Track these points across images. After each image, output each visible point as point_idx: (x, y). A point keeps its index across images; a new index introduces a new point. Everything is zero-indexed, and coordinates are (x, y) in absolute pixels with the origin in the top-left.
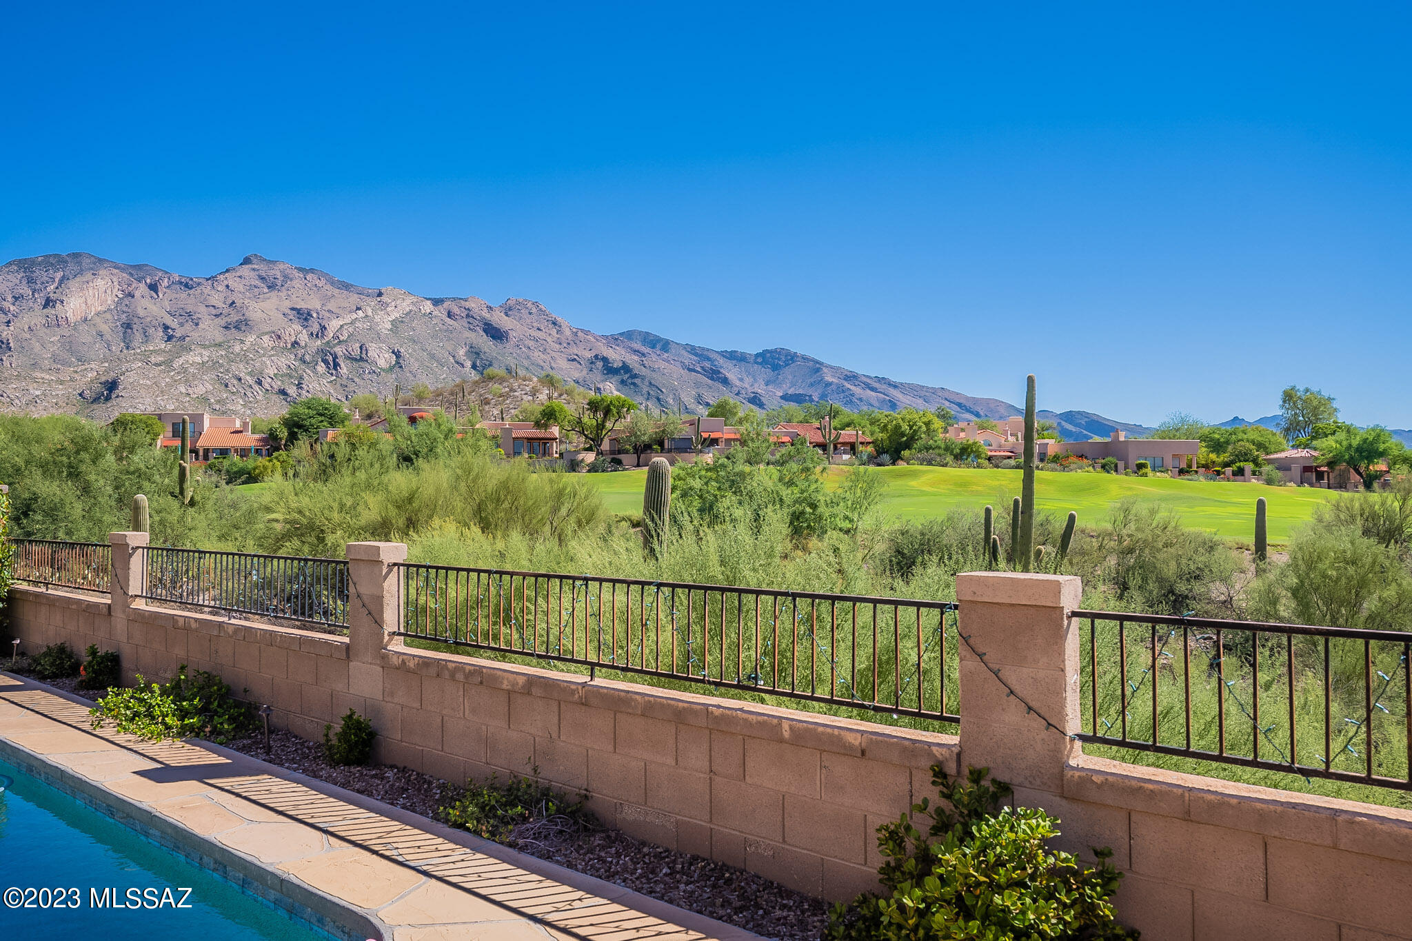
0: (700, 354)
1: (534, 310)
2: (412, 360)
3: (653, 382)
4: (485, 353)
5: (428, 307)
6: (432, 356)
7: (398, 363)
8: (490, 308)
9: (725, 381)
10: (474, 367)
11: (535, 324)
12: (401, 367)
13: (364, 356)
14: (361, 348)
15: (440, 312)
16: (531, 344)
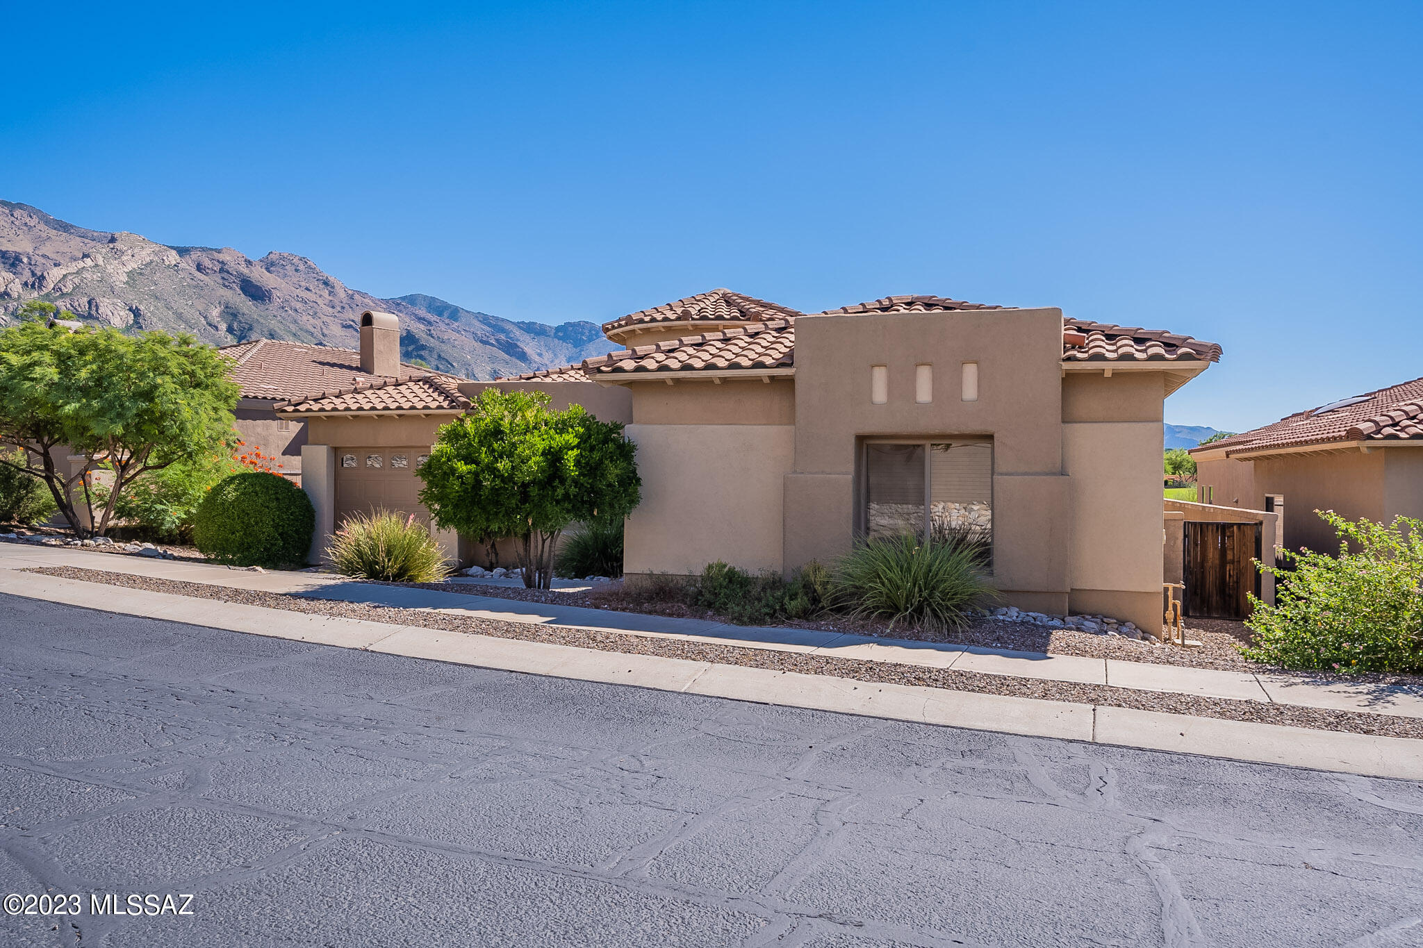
0: (495, 325)
1: (301, 267)
2: (155, 320)
3: (443, 355)
4: (243, 314)
5: (173, 257)
6: (180, 316)
7: (136, 322)
8: (249, 263)
9: (523, 357)
10: (230, 330)
11: (303, 284)
12: (141, 327)
13: (94, 312)
14: (90, 303)
15: (187, 264)
16: (299, 306)
